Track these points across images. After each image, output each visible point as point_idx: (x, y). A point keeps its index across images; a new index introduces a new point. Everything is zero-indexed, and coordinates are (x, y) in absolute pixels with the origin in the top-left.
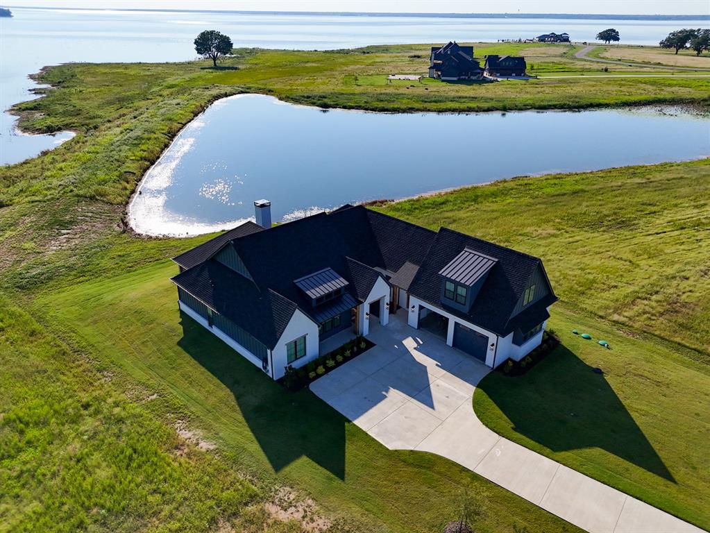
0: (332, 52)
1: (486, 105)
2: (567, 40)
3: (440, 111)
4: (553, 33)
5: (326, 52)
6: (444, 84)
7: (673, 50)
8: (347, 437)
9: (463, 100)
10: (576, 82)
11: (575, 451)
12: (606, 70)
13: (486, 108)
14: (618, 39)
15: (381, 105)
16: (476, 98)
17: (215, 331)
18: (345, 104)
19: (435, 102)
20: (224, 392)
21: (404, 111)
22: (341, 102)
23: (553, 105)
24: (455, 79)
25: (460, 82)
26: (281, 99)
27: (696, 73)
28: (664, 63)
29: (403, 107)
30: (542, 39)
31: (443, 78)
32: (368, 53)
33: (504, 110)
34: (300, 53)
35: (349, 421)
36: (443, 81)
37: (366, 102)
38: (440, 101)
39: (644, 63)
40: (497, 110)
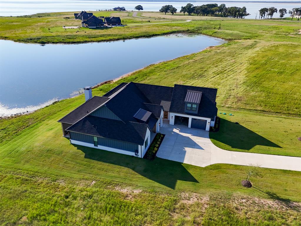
0: (21, 17)
1: (116, 38)
2: (125, 10)
3: (99, 41)
4: (119, 7)
5: (18, 17)
6: (91, 29)
7: (164, 13)
8: (186, 168)
9: (106, 36)
10: (141, 27)
11: (253, 148)
12: (149, 21)
13: (117, 39)
14: (142, 9)
15: (71, 40)
16: (110, 35)
17: (100, 147)
18: (53, 41)
19: (94, 37)
20: (125, 169)
21: (83, 42)
22: (50, 40)
23: (141, 36)
24: (95, 27)
25: (97, 28)
26: (15, 41)
27: (178, 21)
28: (166, 18)
29: (82, 41)
30: (115, 9)
31: (90, 27)
32: (41, 17)
33: (124, 39)
34: (3, 18)
35: (182, 163)
36: (90, 28)
37: (63, 40)
38: (96, 37)
39: (159, 18)
40: (121, 39)
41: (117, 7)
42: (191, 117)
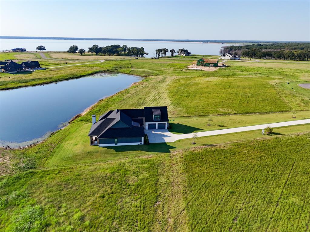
2: (25, 51)
3: (34, 85)
4: (18, 48)
7: (72, 54)
9: (37, 80)
10: (63, 69)
12: (67, 63)
13: (49, 82)
14: (45, 49)
16: (40, 79)
17: (119, 144)
23: (70, 78)
24: (16, 72)
25: (18, 73)
28: (79, 59)
29: (16, 86)
30: (14, 50)
31: (9, 72)
33: (56, 81)
36: (11, 73)
38: (28, 82)
39: (72, 59)
40: (53, 82)
41: (16, 48)
42: (157, 123)
